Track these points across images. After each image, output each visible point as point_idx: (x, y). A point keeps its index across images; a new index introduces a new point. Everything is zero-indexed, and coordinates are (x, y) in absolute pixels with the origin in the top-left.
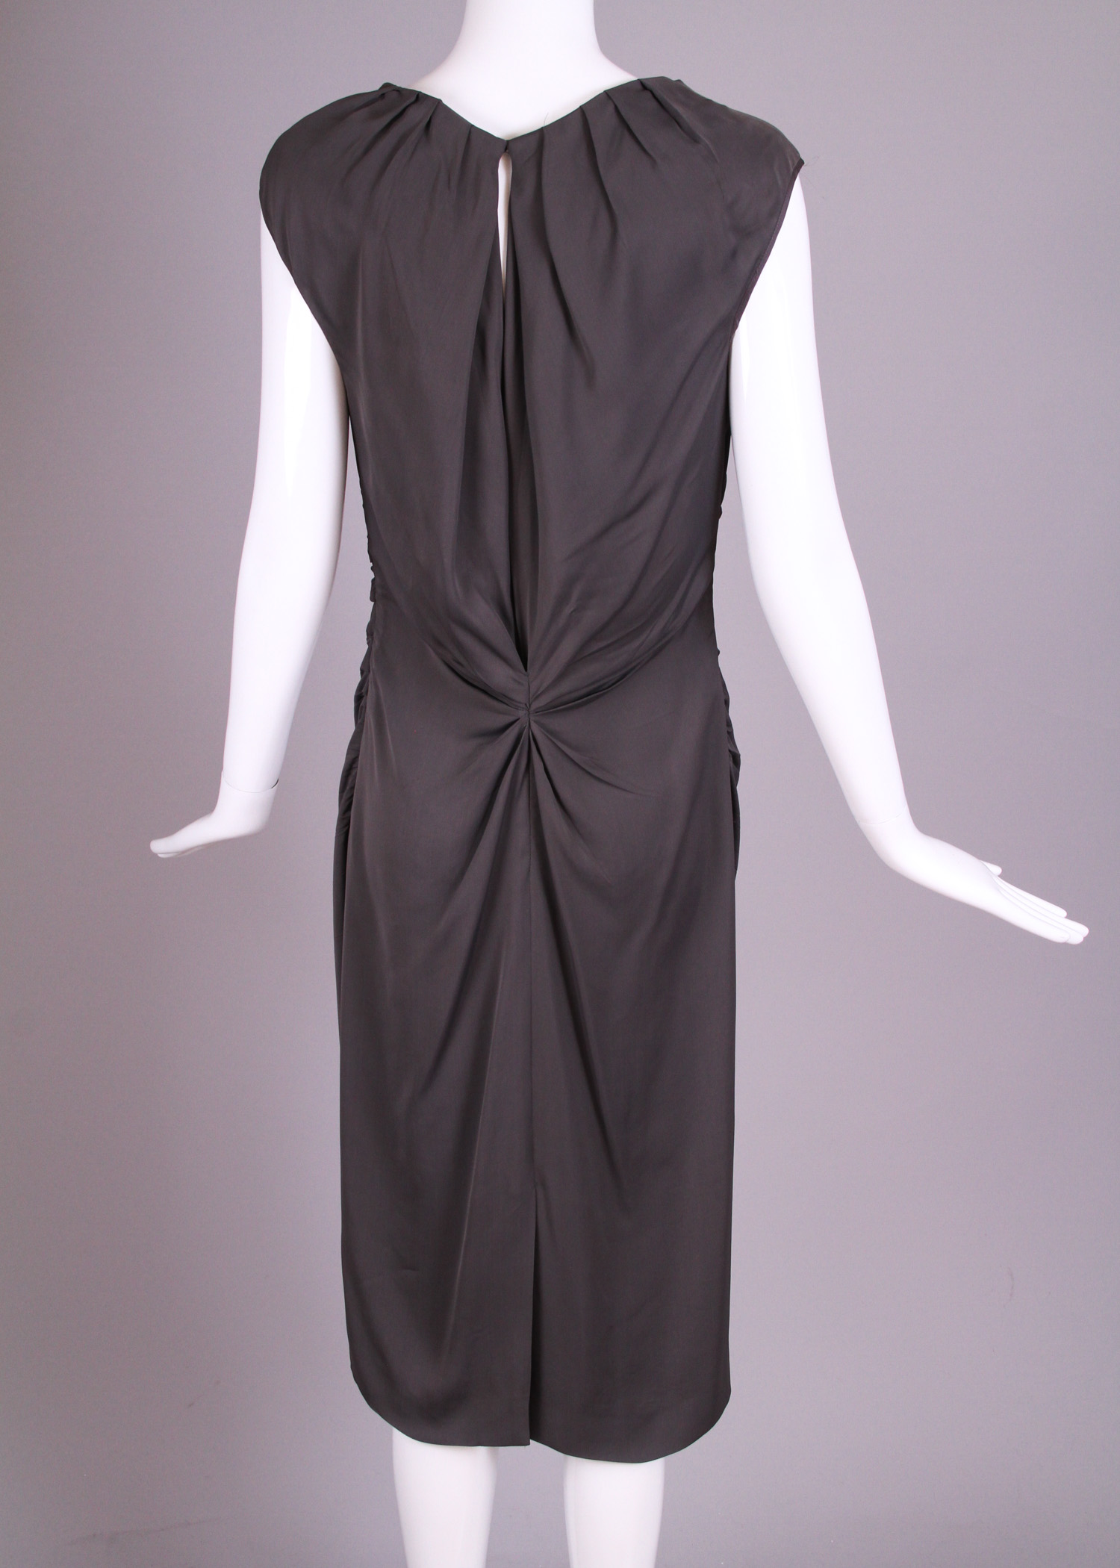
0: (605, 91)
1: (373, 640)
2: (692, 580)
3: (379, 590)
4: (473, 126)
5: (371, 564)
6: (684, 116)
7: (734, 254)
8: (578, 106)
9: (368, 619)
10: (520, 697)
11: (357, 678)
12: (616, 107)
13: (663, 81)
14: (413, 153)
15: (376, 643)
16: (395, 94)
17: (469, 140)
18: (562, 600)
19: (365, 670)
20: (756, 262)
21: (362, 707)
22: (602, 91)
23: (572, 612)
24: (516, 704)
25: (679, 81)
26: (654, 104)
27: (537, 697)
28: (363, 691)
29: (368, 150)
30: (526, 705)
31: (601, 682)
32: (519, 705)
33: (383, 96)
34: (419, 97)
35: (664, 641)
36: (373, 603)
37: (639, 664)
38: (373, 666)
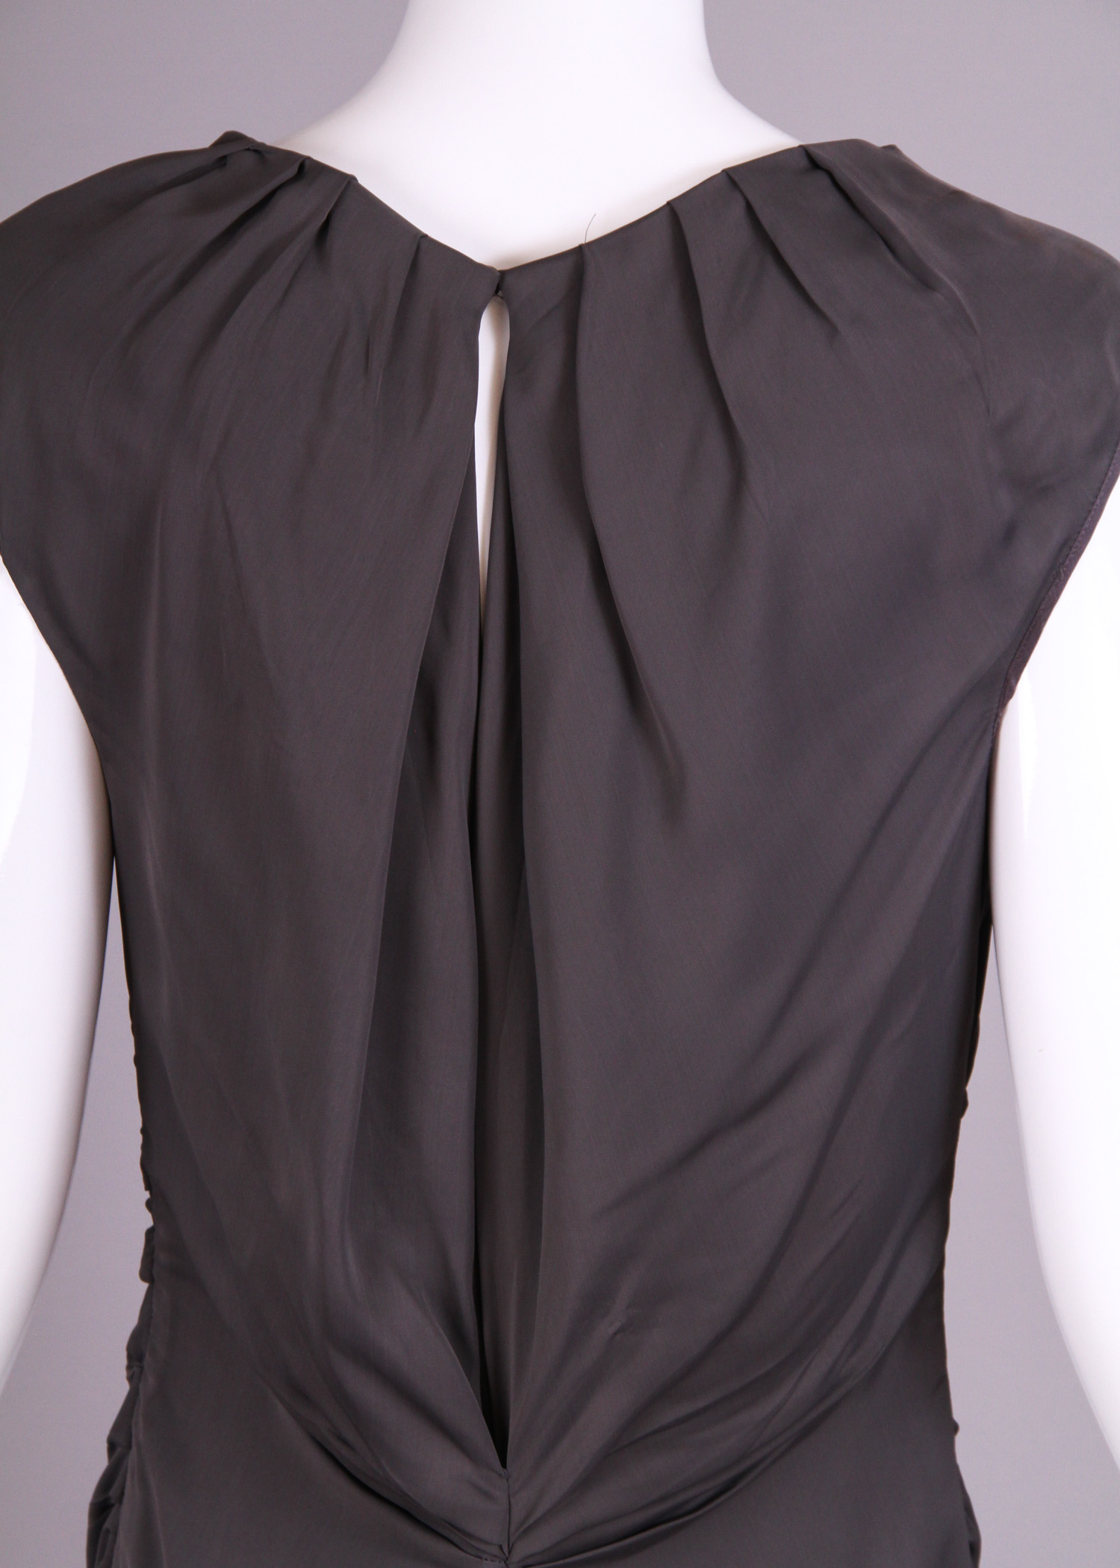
0: (723, 171)
1: (141, 1372)
2: (889, 1276)
3: (162, 1257)
4: (425, 236)
5: (147, 1195)
6: (903, 230)
7: (1010, 533)
8: (664, 203)
9: (131, 1320)
10: (488, 1530)
11: (99, 1462)
12: (749, 207)
13: (857, 148)
14: (286, 293)
15: (150, 1381)
16: (249, 159)
17: (414, 266)
18: (595, 1303)
19: (119, 1442)
20: (1060, 550)
21: (108, 1531)
22: (719, 171)
23: (615, 1334)
24: (477, 1544)
25: (892, 148)
26: (834, 199)
27: (526, 1532)
28: (113, 1493)
29: (183, 281)
30: (501, 1547)
31: (681, 1498)
32: (483, 1547)
33: (222, 161)
34: (306, 170)
35: (828, 1403)
36: (145, 1286)
37: (761, 1461)
38: (139, 1431)
